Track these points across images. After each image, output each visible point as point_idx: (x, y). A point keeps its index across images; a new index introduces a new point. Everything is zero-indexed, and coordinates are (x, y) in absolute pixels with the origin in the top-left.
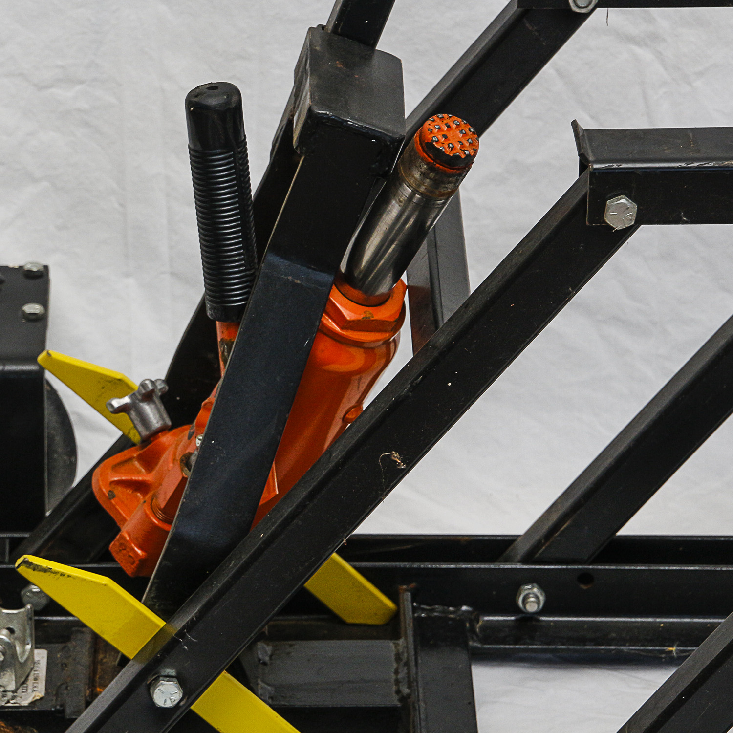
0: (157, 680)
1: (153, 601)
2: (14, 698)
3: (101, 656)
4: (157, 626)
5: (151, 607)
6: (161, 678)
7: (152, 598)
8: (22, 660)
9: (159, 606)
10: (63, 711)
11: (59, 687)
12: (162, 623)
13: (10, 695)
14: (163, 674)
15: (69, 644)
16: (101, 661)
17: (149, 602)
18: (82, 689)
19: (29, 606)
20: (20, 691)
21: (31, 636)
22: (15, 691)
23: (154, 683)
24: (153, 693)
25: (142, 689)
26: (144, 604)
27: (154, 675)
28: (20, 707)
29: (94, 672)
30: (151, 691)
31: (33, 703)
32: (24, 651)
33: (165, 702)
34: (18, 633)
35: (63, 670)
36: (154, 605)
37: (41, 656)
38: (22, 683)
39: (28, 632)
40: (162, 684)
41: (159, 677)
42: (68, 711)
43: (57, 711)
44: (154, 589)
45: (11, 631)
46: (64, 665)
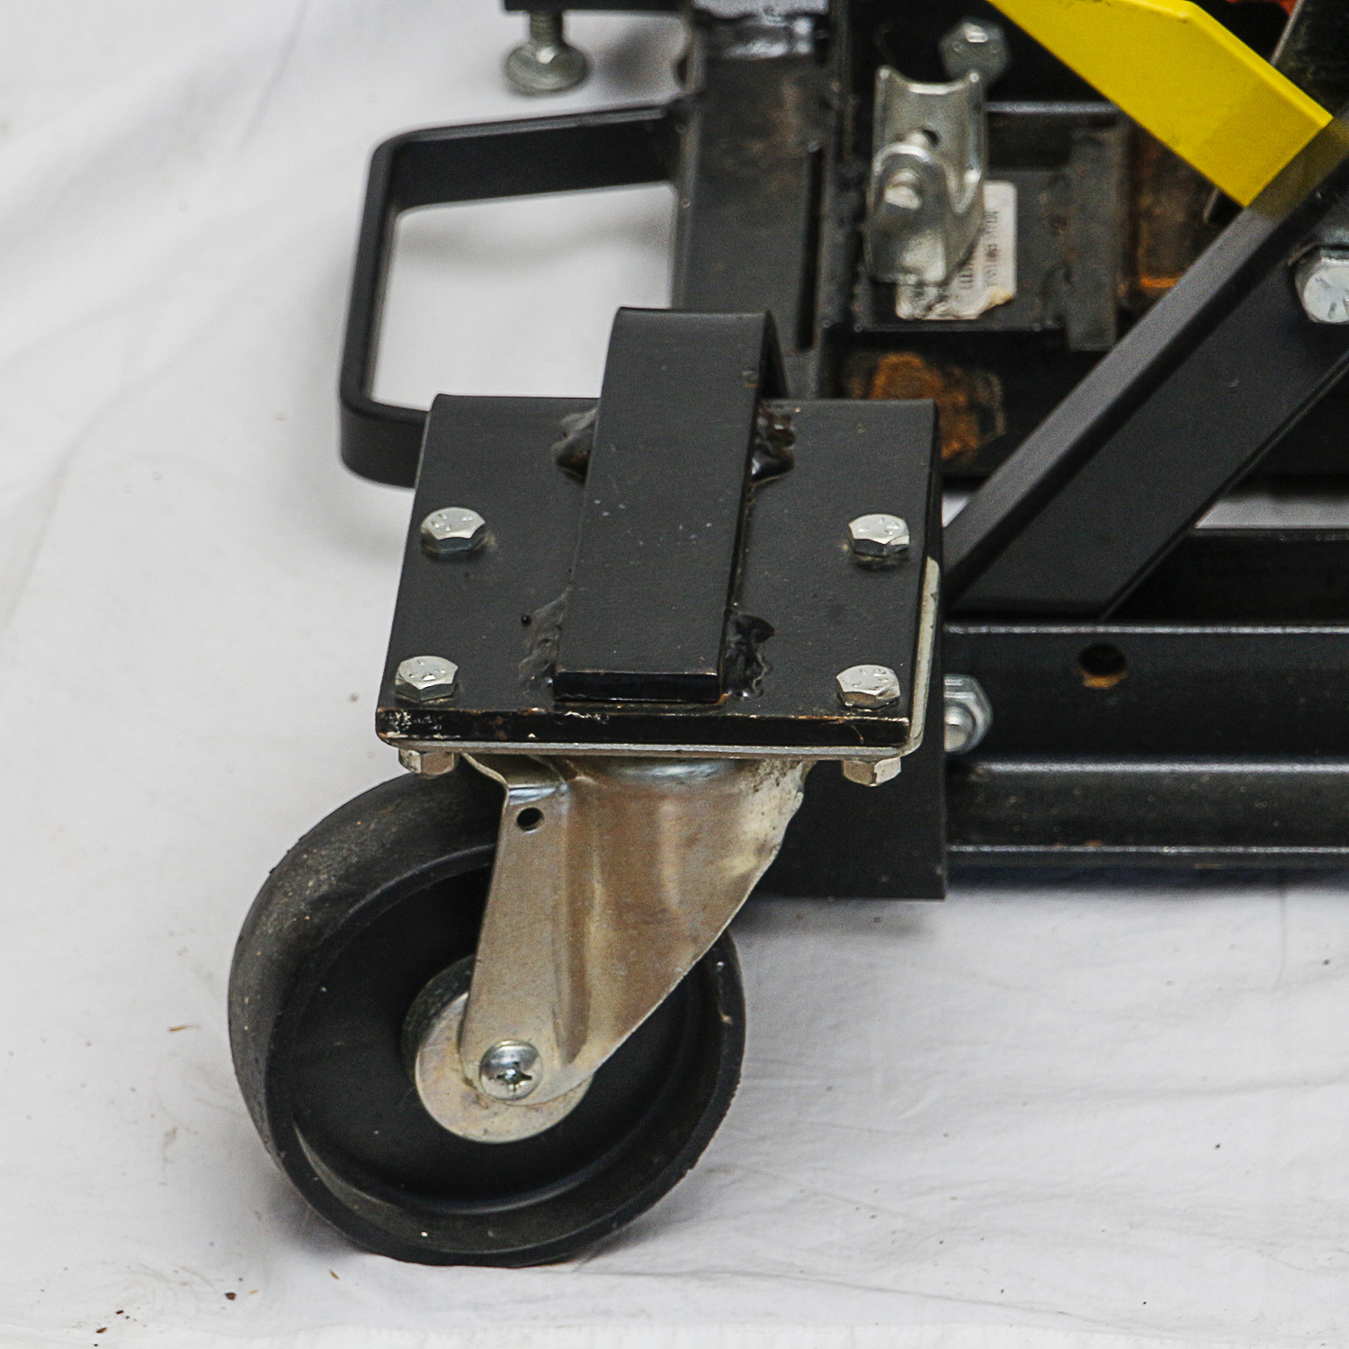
0: (1312, 256)
1: (1302, 61)
2: (942, 298)
3: (1146, 200)
4: (1311, 123)
5: (1295, 77)
6: (1323, 252)
7: (1299, 54)
8: (960, 208)
9: (1315, 73)
10: (1061, 333)
11: (1050, 275)
12: (1322, 117)
13: (932, 292)
14: (1328, 240)
15: (1067, 171)
16: (1148, 215)
17: (1292, 64)
18: (1106, 280)
19: (974, 77)
20: (956, 283)
21: (978, 149)
22: (944, 284)
23: (1305, 264)
24: (1303, 287)
25: (1275, 279)
26: (1278, 67)
27: (1306, 243)
28: (959, 321)
29: (1133, 239)
30: (1298, 285)
31: (989, 313)
32: (962, 187)
33: (1333, 308)
34: (946, 142)
35: (1055, 234)
36: (1303, 70)
37: (1001, 199)
38: (960, 263)
39: (972, 140)
40: (1327, 267)
41: (1317, 249)
42: (1077, 330)
43: (1046, 333)
44: (1303, 30)
45: (933, 137)
46: (1059, 222)
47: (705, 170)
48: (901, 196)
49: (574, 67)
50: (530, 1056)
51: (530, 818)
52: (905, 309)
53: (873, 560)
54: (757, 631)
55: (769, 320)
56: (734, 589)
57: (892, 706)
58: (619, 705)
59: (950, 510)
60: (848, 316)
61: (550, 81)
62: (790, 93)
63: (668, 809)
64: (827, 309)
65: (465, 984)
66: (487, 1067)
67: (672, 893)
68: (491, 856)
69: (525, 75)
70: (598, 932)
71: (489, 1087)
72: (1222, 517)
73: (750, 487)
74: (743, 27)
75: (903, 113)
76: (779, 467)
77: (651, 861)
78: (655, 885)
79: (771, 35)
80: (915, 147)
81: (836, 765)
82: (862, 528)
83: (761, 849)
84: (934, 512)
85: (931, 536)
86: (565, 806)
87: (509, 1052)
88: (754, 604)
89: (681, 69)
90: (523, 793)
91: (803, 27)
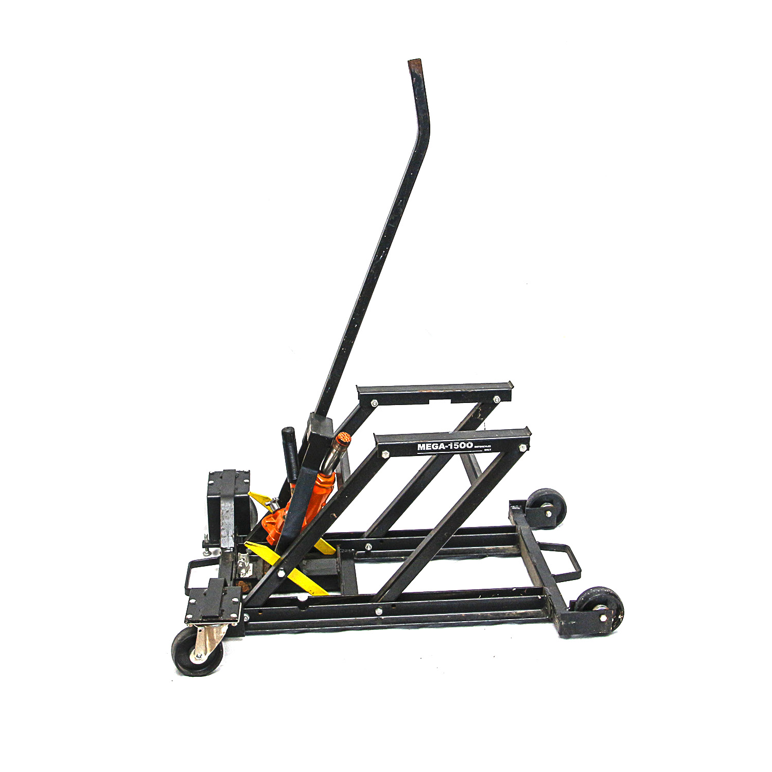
4: (278, 558)
6: (280, 570)
8: (247, 566)
9: (279, 553)
11: (256, 572)
13: (244, 575)
15: (258, 562)
18: (261, 573)
19: (248, 553)
20: (246, 574)
21: (248, 560)
23: (278, 571)
25: (275, 573)
26: (275, 552)
27: (278, 569)
28: (247, 577)
29: (264, 569)
30: (278, 573)
31: (250, 576)
32: (247, 564)
33: (281, 576)
36: (277, 552)
37: (251, 565)
38: (247, 572)
40: (280, 572)
42: (258, 578)
43: (255, 578)
44: (277, 549)
45: (244, 559)
46: (257, 567)
47: (222, 563)
48: (240, 565)
49: (210, 553)
50: (201, 655)
51: (200, 631)
52: (241, 576)
53: (235, 603)
54: (223, 611)
55: (225, 579)
56: (221, 607)
57: (236, 618)
58: (209, 619)
59: (244, 597)
60: (235, 577)
61: (208, 555)
62: (230, 555)
63: (215, 629)
64: (233, 577)
65: (194, 648)
66: (197, 656)
67: (215, 638)
68: (196, 635)
69: (205, 554)
70: (208, 642)
71: (197, 658)
72: (272, 596)
73: (222, 596)
74: (226, 549)
75: (241, 557)
76: (225, 594)
77: (213, 634)
78: (214, 637)
79: (229, 549)
80: (242, 560)
81: (231, 624)
82: (233, 600)
83: (224, 633)
84: (241, 597)
85: (241, 600)
86: (204, 629)
87: (199, 655)
88: (223, 608)
89: (220, 553)
90: (199, 628)
91: (232, 549)
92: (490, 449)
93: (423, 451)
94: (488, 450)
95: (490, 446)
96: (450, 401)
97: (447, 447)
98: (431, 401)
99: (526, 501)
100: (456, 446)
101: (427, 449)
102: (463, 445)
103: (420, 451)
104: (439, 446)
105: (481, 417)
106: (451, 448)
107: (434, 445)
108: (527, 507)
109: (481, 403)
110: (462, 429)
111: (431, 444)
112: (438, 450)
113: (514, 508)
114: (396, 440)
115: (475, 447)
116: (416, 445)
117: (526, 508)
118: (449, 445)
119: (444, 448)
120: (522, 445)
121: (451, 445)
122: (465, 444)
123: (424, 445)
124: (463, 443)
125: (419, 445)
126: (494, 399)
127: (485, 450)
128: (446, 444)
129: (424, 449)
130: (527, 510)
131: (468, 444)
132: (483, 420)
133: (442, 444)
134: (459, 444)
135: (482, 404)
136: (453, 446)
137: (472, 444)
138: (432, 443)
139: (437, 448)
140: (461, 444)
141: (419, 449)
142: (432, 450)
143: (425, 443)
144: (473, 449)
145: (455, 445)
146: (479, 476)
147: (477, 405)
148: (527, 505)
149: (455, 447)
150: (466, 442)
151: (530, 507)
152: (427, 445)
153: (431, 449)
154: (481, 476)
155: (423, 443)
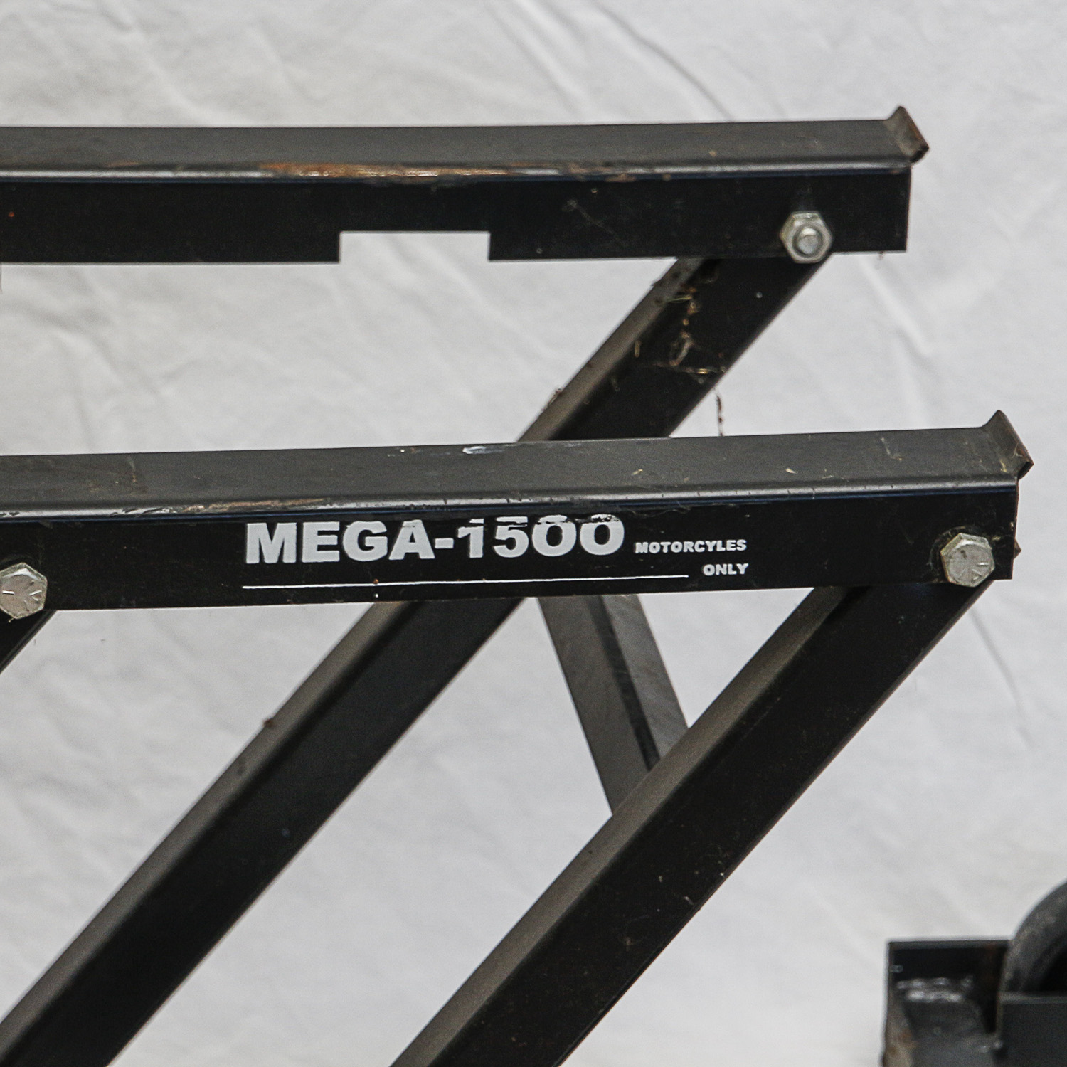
92: (743, 568)
93: (280, 571)
94: (725, 569)
95: (742, 545)
96: (481, 240)
97: (446, 543)
98: (348, 240)
99: (998, 949)
100: (510, 543)
101: (311, 555)
102: (554, 536)
103: (264, 571)
104: (392, 535)
105: (694, 359)
106: (476, 551)
107: (355, 528)
108: (1013, 987)
109: (693, 263)
110: (565, 433)
111: (335, 526)
112: (383, 568)
113: (918, 993)
114: (95, 492)
115: (641, 548)
116: (233, 530)
117: (1005, 997)
118: (462, 532)
119: (427, 554)
120: (965, 541)
121: (475, 535)
122: (568, 530)
123: (286, 530)
124: (558, 519)
125: (256, 532)
126: (787, 236)
127: (709, 570)
128: (438, 524)
129: (290, 558)
130: (1008, 1006)
131: (589, 529)
132: (713, 378)
133: (415, 528)
134: (528, 530)
135: (707, 268)
136: (489, 540)
137: (617, 529)
138: (345, 518)
139: (378, 549)
140: (540, 531)
141: (252, 558)
142: (346, 568)
143: (299, 518)
144: (625, 558)
145: (502, 533)
146: (664, 748)
147: (672, 274)
148: (1007, 975)
149: (501, 551)
150: (578, 515)
151: (1028, 990)
152: (310, 528)
153: (334, 556)
154: (677, 749)
155: (286, 516)
